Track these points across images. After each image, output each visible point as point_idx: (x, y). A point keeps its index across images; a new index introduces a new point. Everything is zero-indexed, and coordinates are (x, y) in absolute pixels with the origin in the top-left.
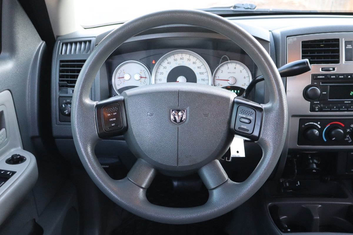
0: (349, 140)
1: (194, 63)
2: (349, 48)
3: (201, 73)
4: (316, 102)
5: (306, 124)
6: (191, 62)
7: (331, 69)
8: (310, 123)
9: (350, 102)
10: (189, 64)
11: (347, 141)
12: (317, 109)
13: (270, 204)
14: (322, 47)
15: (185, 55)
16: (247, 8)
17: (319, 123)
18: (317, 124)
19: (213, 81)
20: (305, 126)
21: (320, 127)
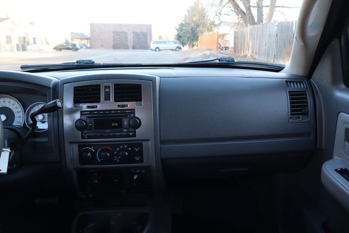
0: (117, 160)
1: (13, 104)
3: (18, 112)
4: (85, 132)
6: (11, 104)
8: (86, 148)
9: (110, 131)
10: (10, 105)
12: (86, 137)
13: (80, 214)
14: (90, 91)
15: (7, 98)
17: (93, 148)
18: (91, 149)
19: (25, 118)
20: (83, 150)
21: (94, 151)
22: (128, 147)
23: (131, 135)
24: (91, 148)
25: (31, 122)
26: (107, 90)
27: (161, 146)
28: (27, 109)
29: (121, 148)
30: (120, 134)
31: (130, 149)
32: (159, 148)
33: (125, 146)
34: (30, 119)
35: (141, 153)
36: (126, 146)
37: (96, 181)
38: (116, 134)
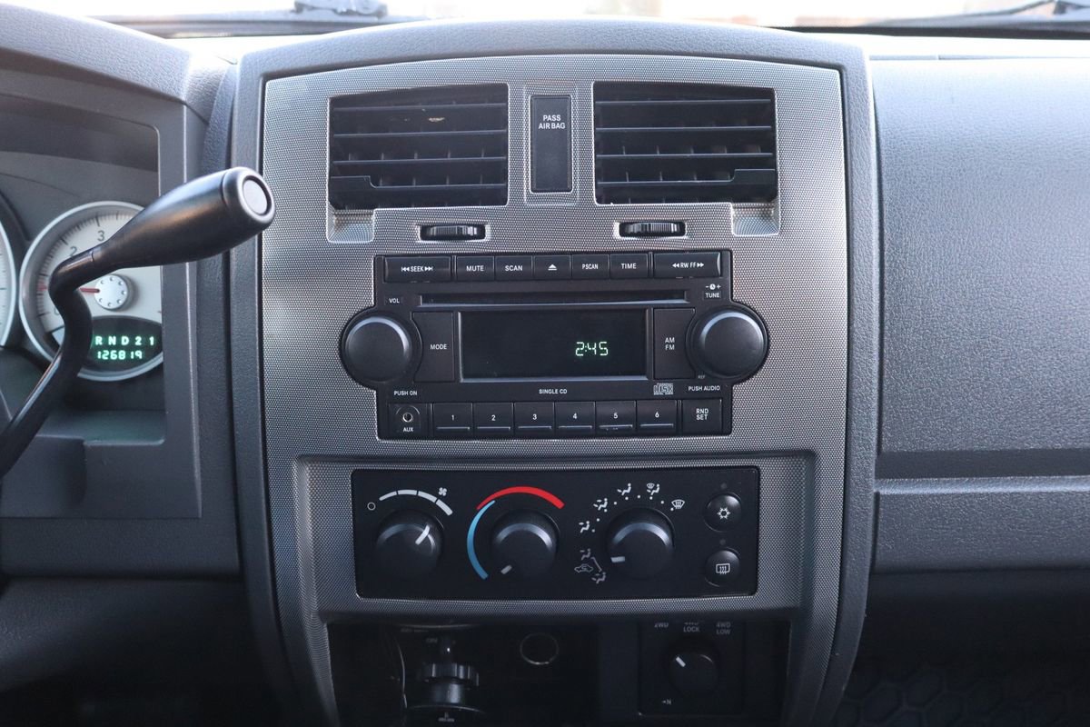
0: (593, 574)
2: (551, 130)
4: (403, 393)
5: (382, 499)
7: (471, 231)
8: (401, 492)
9: (564, 391)
11: (586, 577)
12: (408, 425)
14: (437, 126)
16: (345, 10)
17: (443, 492)
18: (432, 498)
19: (23, 294)
20: (379, 503)
21: (448, 511)
22: (668, 494)
23: (699, 418)
24: (435, 494)
25: (56, 320)
26: (552, 122)
27: (884, 491)
28: (30, 239)
29: (620, 498)
30: (628, 408)
31: (678, 504)
32: (871, 506)
33: (650, 486)
34: (49, 305)
35: (745, 531)
36: (653, 489)
37: (455, 694)
38: (603, 409)
